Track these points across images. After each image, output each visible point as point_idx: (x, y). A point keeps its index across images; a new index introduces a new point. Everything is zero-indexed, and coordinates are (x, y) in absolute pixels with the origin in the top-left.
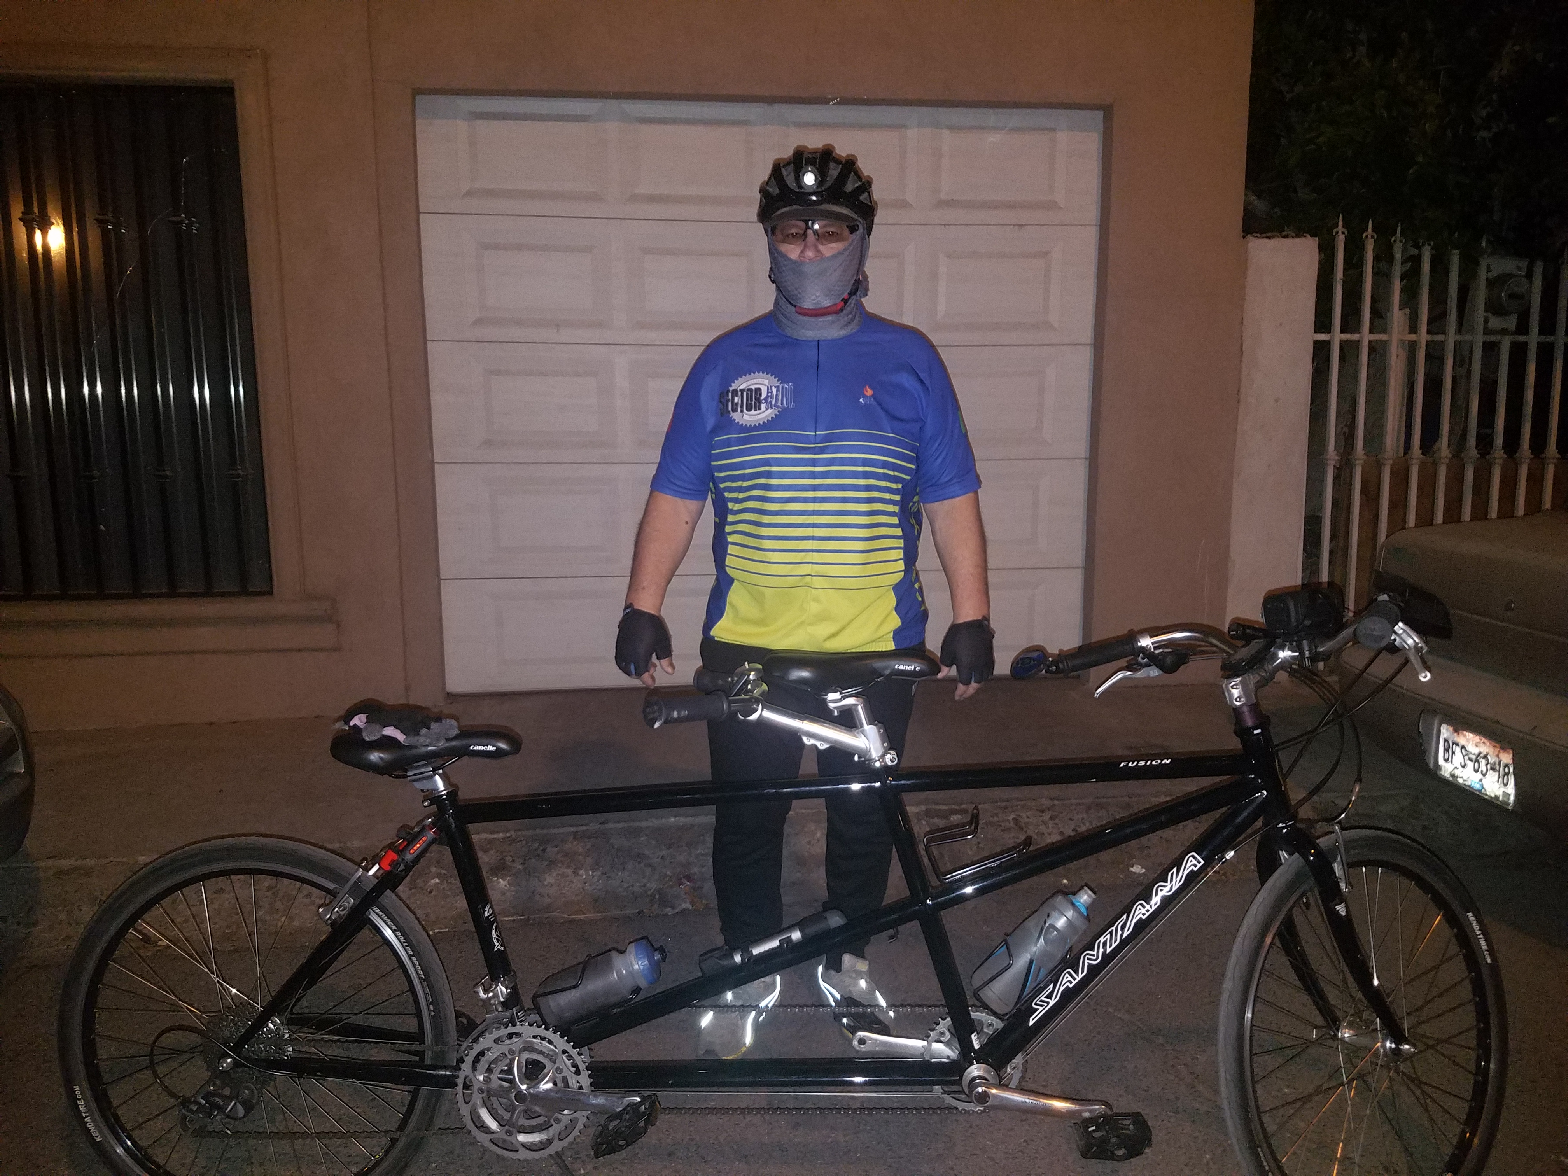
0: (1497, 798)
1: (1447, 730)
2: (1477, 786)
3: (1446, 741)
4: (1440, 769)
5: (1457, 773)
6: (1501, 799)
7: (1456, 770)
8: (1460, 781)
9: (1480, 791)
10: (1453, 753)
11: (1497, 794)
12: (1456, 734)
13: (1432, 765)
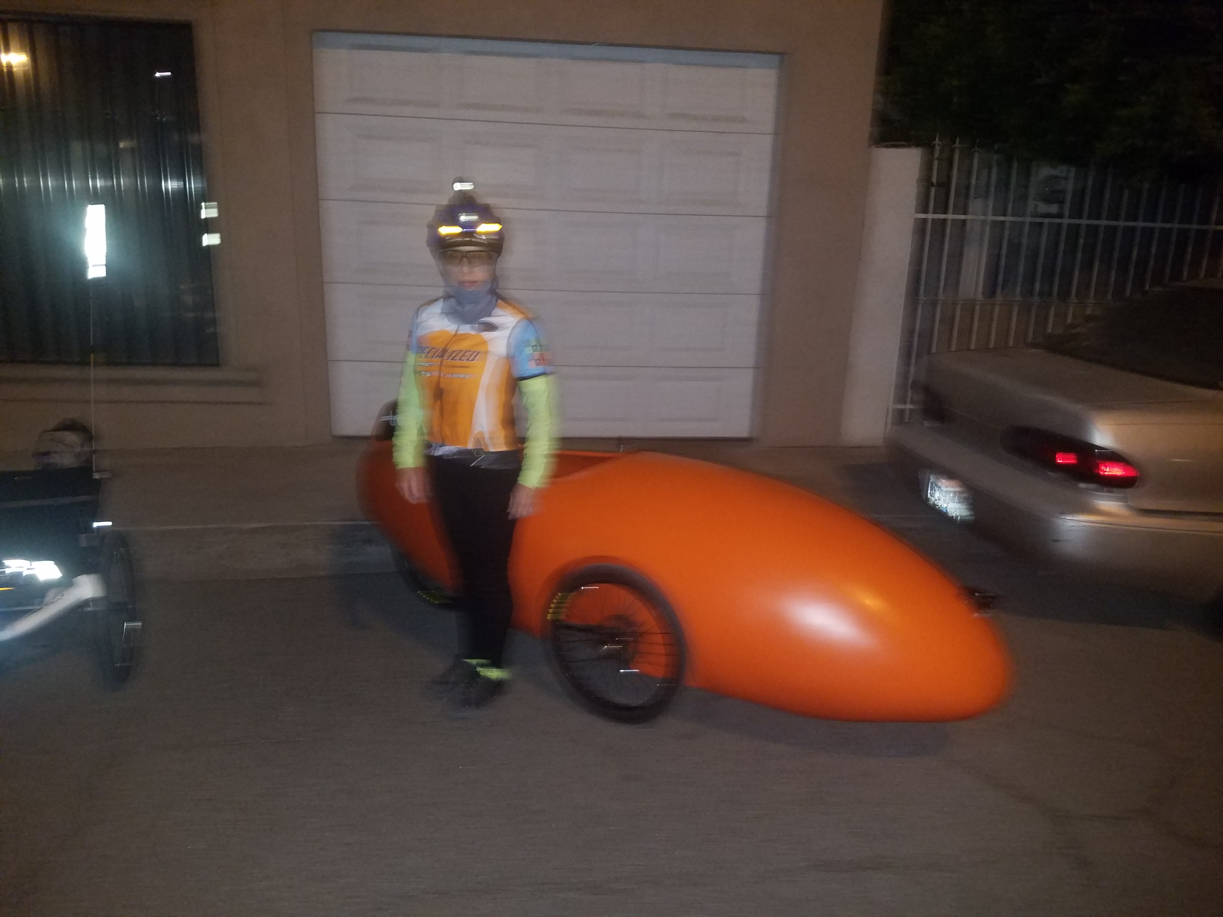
0: (953, 517)
1: (933, 478)
2: (945, 511)
3: (932, 483)
4: (929, 501)
5: (936, 502)
6: (954, 518)
7: (936, 501)
8: (937, 507)
9: (945, 513)
10: (935, 491)
11: (953, 515)
12: (937, 480)
13: (924, 497)
